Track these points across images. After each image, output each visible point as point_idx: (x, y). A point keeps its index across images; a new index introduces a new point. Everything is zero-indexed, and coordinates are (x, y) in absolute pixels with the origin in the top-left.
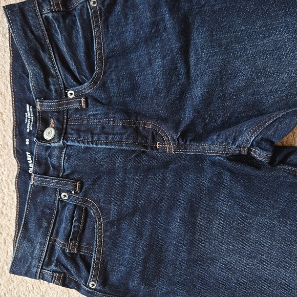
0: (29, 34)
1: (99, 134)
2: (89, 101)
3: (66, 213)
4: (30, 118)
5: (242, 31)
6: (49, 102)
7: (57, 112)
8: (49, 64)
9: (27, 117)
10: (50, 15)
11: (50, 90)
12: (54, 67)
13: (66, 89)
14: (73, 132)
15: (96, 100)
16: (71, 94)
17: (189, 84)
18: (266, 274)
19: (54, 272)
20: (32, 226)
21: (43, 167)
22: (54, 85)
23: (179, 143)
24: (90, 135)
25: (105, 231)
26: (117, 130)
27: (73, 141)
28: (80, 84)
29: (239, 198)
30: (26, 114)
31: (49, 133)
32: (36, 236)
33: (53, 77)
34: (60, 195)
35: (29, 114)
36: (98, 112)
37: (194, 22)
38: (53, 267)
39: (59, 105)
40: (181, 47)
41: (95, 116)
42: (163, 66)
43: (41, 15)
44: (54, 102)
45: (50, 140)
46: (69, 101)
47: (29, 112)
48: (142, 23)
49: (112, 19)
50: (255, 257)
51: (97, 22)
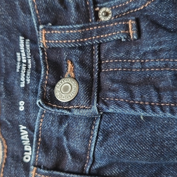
2: (143, 25)
4: (24, 61)
6: (64, 30)
7: (80, 48)
9: (19, 60)
14: (115, 86)
15: (155, 24)
24: (154, 93)
30: (18, 54)
31: (66, 89)
35: (23, 55)
36: (163, 46)
39: (84, 35)
44: (74, 29)
45: (70, 103)
47: (23, 51)
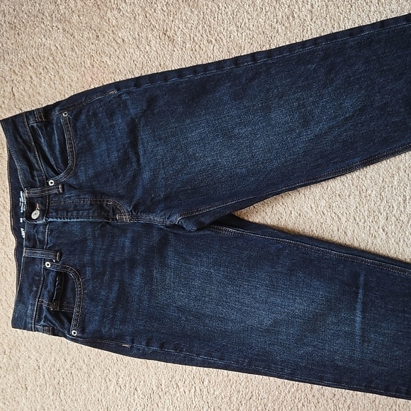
0: (19, 139)
1: (72, 211)
2: (65, 187)
3: (50, 279)
4: (23, 202)
5: (176, 127)
6: (34, 190)
7: (41, 197)
8: (34, 161)
10: (35, 125)
11: (35, 181)
12: (38, 163)
13: (48, 179)
14: (53, 211)
15: (71, 186)
16: (51, 183)
17: (140, 170)
18: (208, 312)
19: (44, 326)
20: (25, 291)
21: (32, 242)
22: (38, 177)
23: (132, 214)
24: (65, 213)
25: (84, 289)
26: (86, 207)
27: (52, 218)
28: (58, 174)
29: (182, 253)
30: (20, 199)
31: (35, 214)
32: (28, 299)
33: (37, 170)
34: (44, 264)
35: (23, 199)
36: (72, 195)
37: (139, 122)
38: (42, 323)
39: (42, 192)
40: (131, 142)
41: (70, 198)
42: (118, 157)
43: (28, 125)
44: (38, 190)
45: (36, 219)
46: (50, 188)
47: (22, 197)
48: (102, 127)
49: (79, 124)
50: (200, 300)
51: (68, 128)
